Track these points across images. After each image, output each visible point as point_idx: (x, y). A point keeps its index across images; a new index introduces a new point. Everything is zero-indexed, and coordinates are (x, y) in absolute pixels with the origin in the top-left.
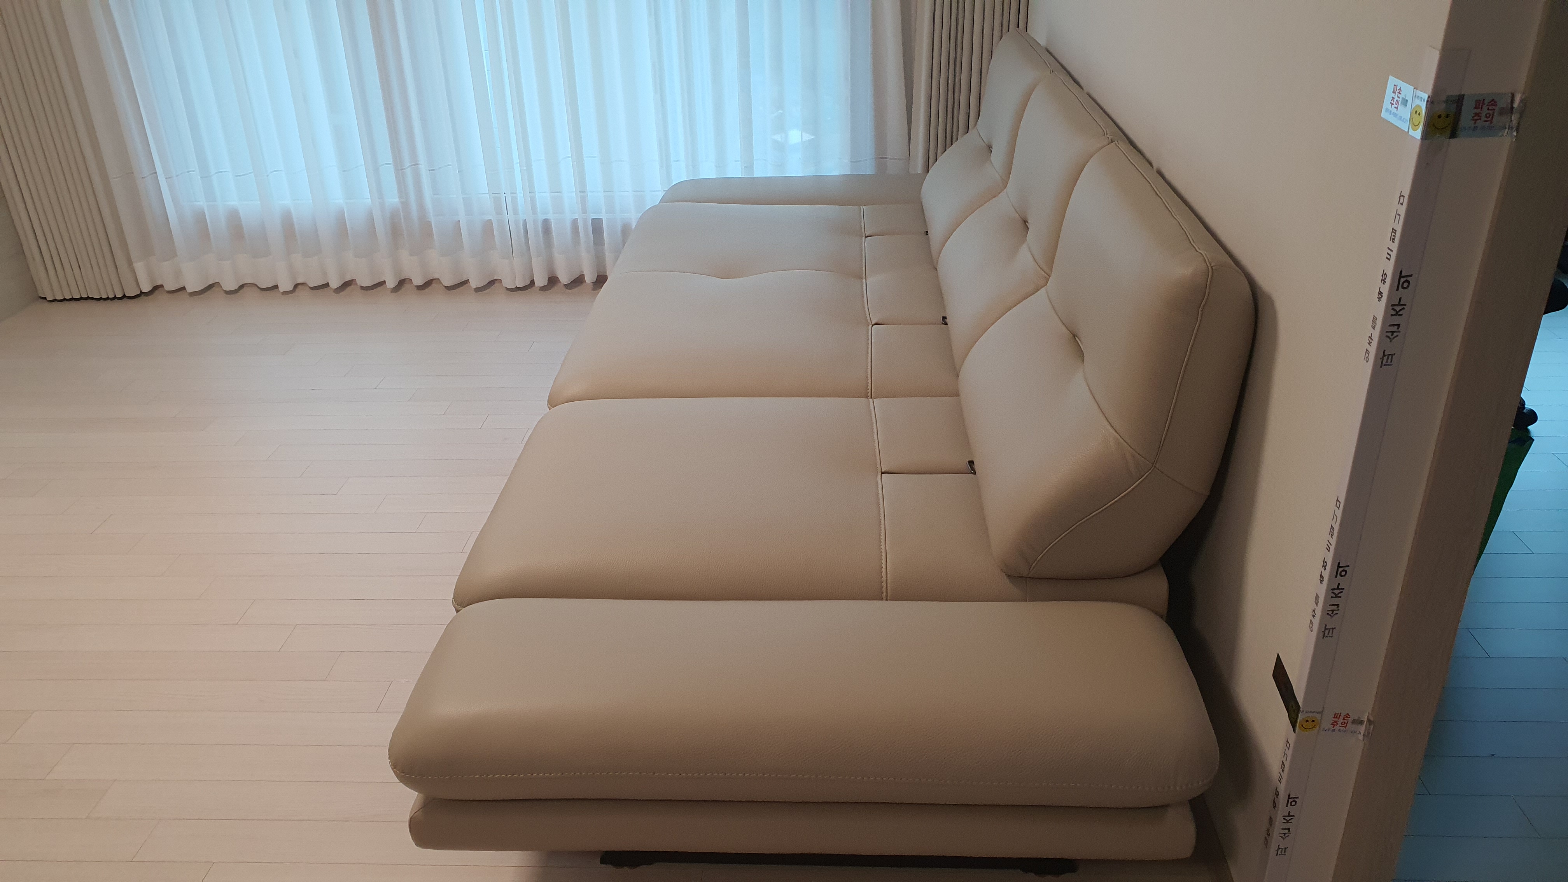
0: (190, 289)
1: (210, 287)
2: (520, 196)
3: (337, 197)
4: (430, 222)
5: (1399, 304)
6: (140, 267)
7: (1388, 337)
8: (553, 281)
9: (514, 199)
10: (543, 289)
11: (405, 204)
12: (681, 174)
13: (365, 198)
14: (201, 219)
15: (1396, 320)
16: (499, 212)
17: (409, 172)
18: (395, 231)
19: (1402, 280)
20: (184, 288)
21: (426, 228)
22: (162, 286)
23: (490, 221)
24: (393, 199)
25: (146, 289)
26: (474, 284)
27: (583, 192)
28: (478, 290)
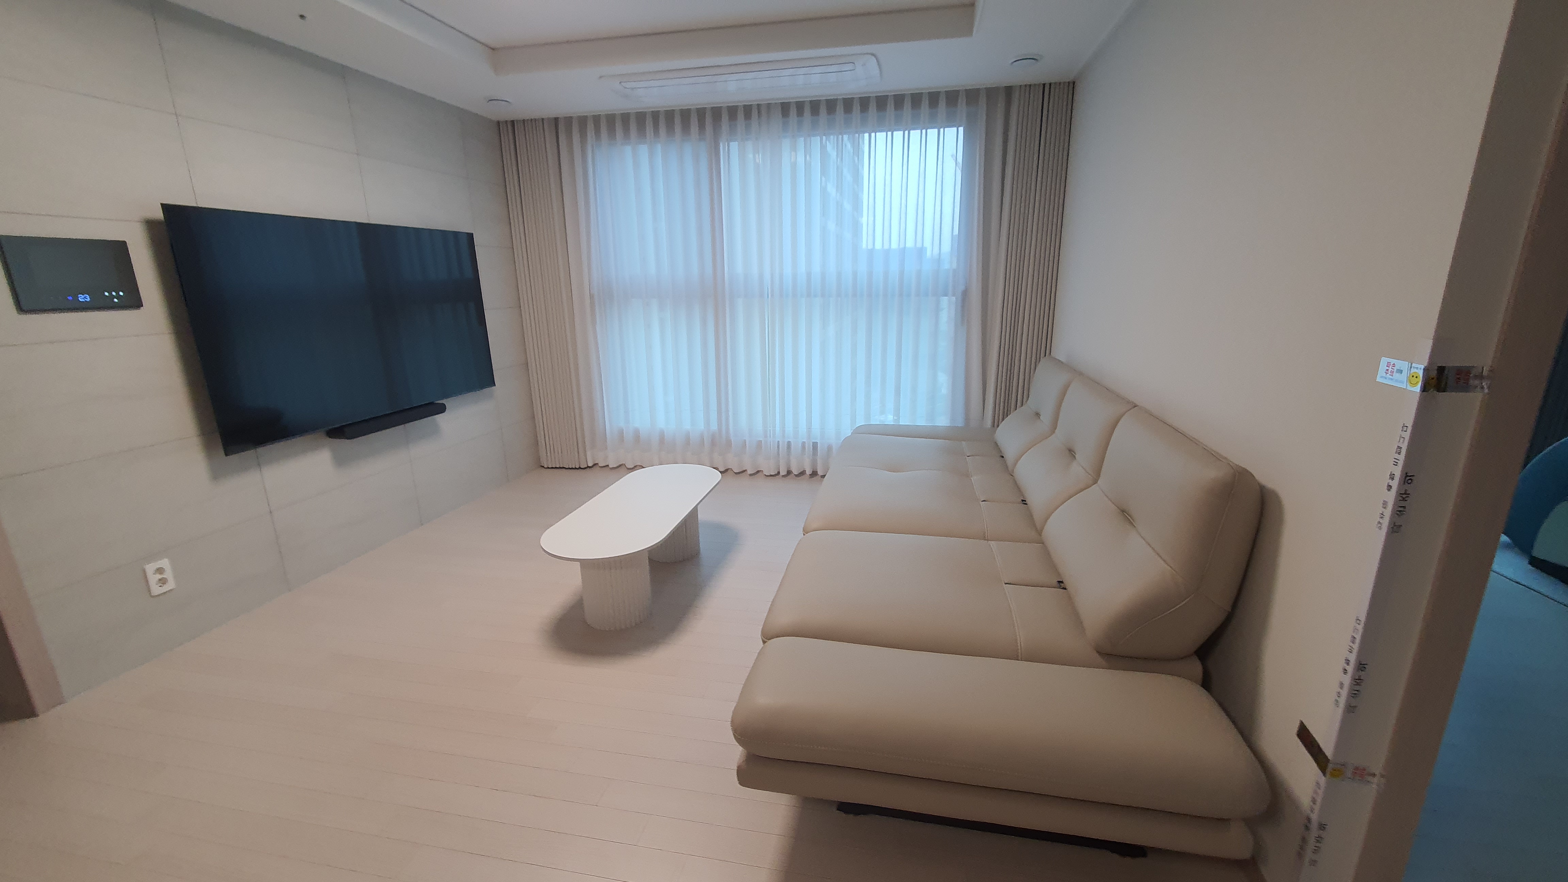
0: (611, 466)
1: (620, 466)
2: (778, 429)
3: (687, 426)
4: (731, 440)
5: (1405, 494)
6: (589, 454)
7: (1397, 514)
8: (789, 472)
9: (774, 431)
10: (783, 476)
11: (720, 430)
12: (860, 422)
13: (701, 426)
14: (621, 433)
15: (1403, 504)
16: (766, 436)
17: (723, 415)
18: (713, 443)
19: (1407, 478)
20: (608, 466)
21: (729, 443)
22: (597, 464)
23: (761, 441)
24: (714, 427)
25: (590, 465)
26: (749, 472)
27: (809, 429)
28: (751, 475)
